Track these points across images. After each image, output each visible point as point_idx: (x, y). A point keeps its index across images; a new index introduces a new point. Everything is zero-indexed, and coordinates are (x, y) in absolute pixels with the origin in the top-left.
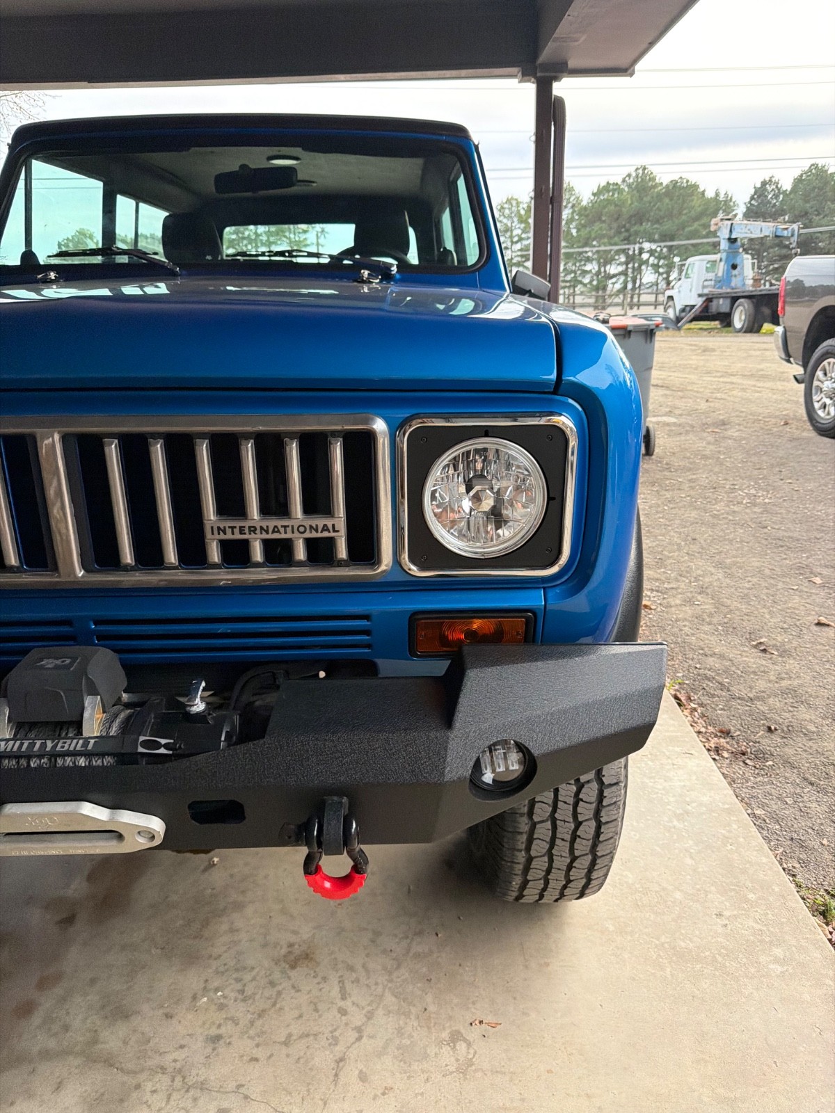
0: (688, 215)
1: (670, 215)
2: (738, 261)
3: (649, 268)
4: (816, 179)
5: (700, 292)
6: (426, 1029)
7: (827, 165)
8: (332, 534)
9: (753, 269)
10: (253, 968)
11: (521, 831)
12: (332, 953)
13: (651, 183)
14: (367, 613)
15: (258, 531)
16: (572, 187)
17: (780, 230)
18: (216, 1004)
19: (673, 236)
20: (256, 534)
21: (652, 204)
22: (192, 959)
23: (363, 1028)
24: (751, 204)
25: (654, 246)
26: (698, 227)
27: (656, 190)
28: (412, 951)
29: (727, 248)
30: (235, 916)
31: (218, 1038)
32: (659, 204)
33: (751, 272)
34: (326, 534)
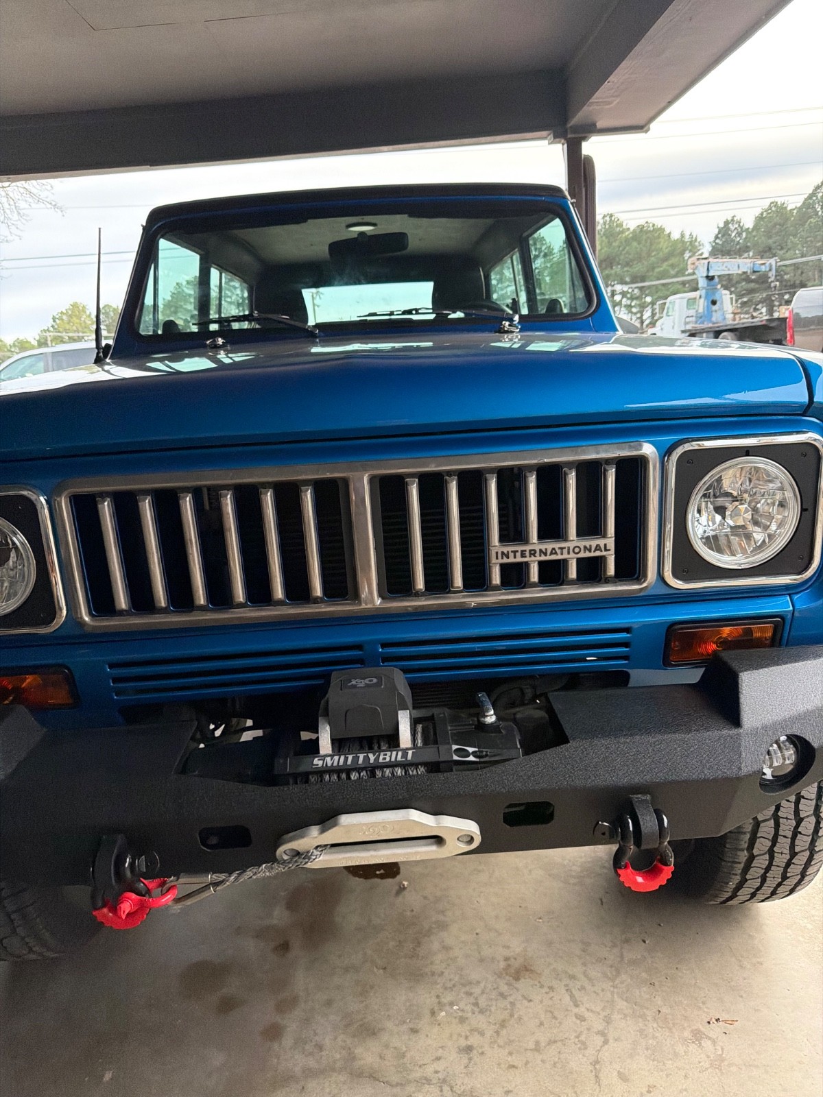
0: (657, 256)
1: (640, 258)
2: (717, 297)
3: (623, 309)
4: (777, 216)
5: (683, 329)
6: (667, 1030)
7: (786, 202)
8: (604, 553)
9: (732, 304)
10: (478, 982)
11: (744, 830)
12: (550, 964)
13: (618, 229)
14: (627, 626)
15: (537, 554)
16: (543, 237)
17: (758, 265)
18: (455, 1018)
19: (643, 277)
20: (535, 556)
21: (621, 249)
22: (417, 976)
23: (606, 1031)
24: (717, 244)
25: (625, 288)
26: (667, 268)
27: (624, 235)
28: (626, 960)
29: (705, 286)
30: (444, 934)
31: (469, 1049)
32: (628, 248)
33: (730, 306)
34: (598, 554)
